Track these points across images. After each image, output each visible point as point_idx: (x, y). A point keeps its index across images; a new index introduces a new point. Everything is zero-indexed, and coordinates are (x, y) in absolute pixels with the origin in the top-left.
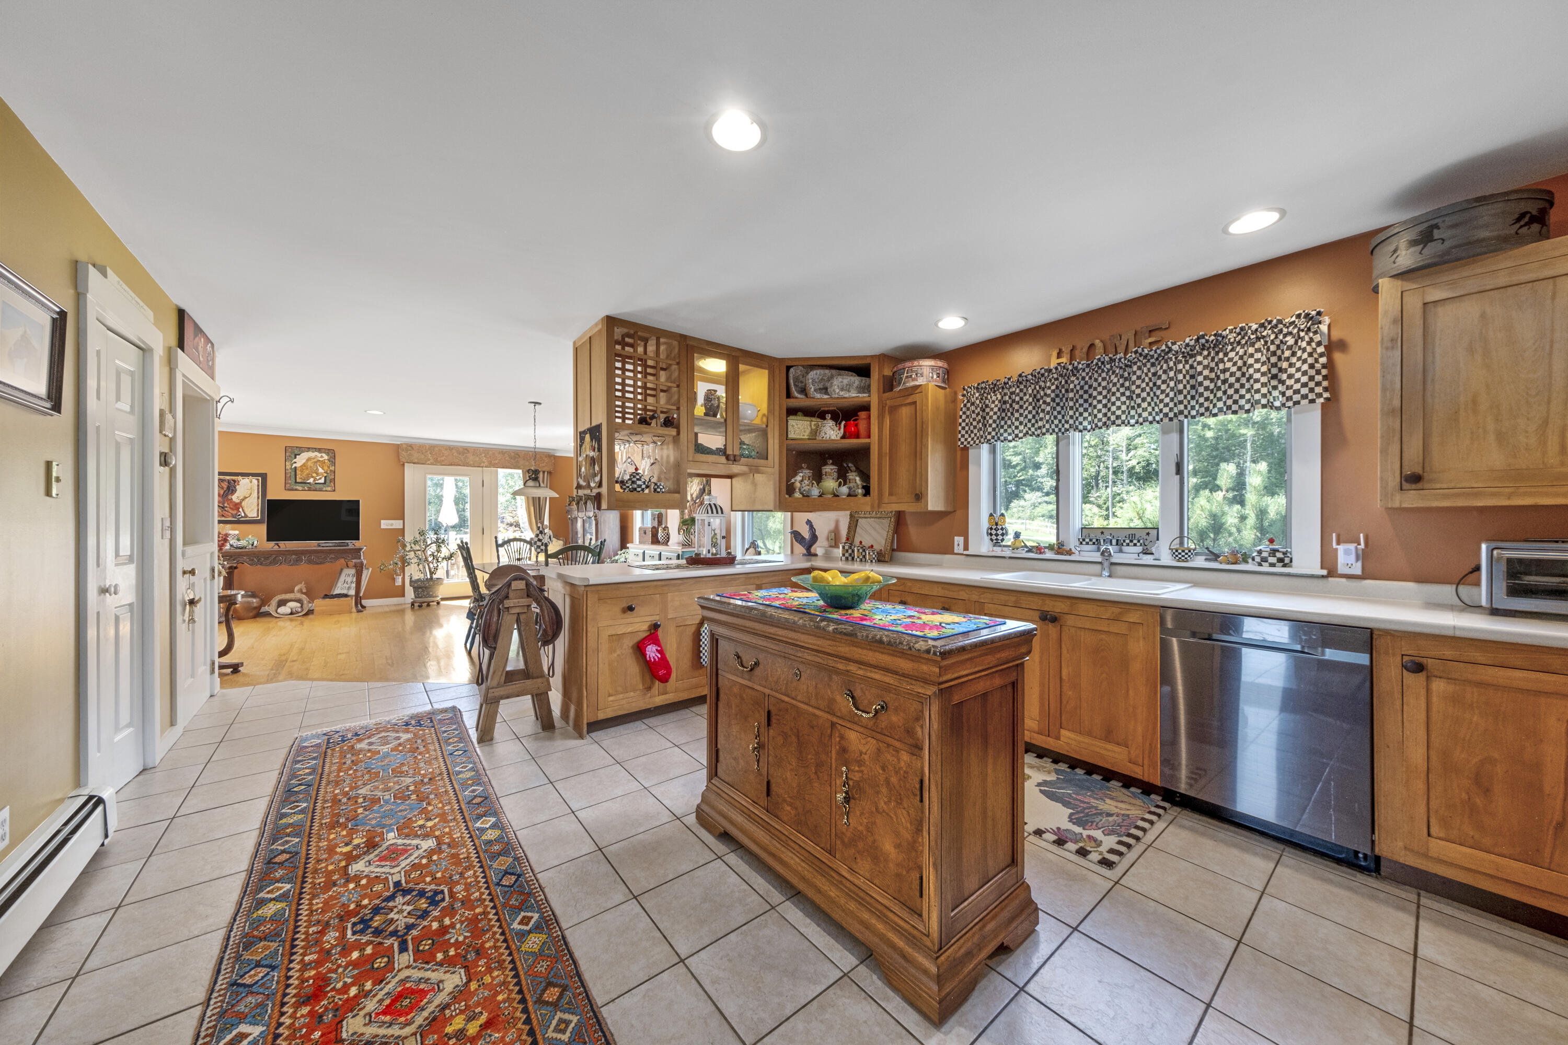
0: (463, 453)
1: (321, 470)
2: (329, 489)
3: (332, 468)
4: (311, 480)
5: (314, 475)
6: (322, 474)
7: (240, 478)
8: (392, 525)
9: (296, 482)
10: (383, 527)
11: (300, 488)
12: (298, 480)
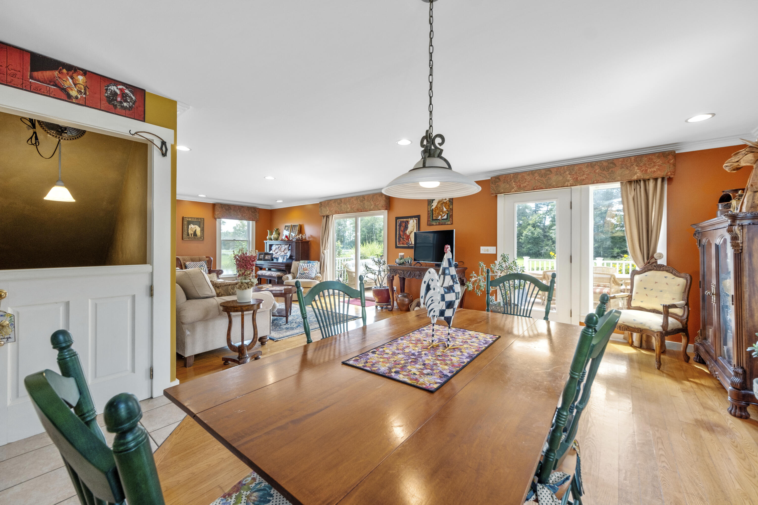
0: (546, 175)
1: (445, 209)
2: (449, 223)
3: (451, 207)
4: (440, 217)
5: (441, 213)
6: (445, 212)
7: (410, 219)
8: (488, 250)
9: (433, 220)
10: (482, 252)
11: (434, 223)
12: (434, 218)
